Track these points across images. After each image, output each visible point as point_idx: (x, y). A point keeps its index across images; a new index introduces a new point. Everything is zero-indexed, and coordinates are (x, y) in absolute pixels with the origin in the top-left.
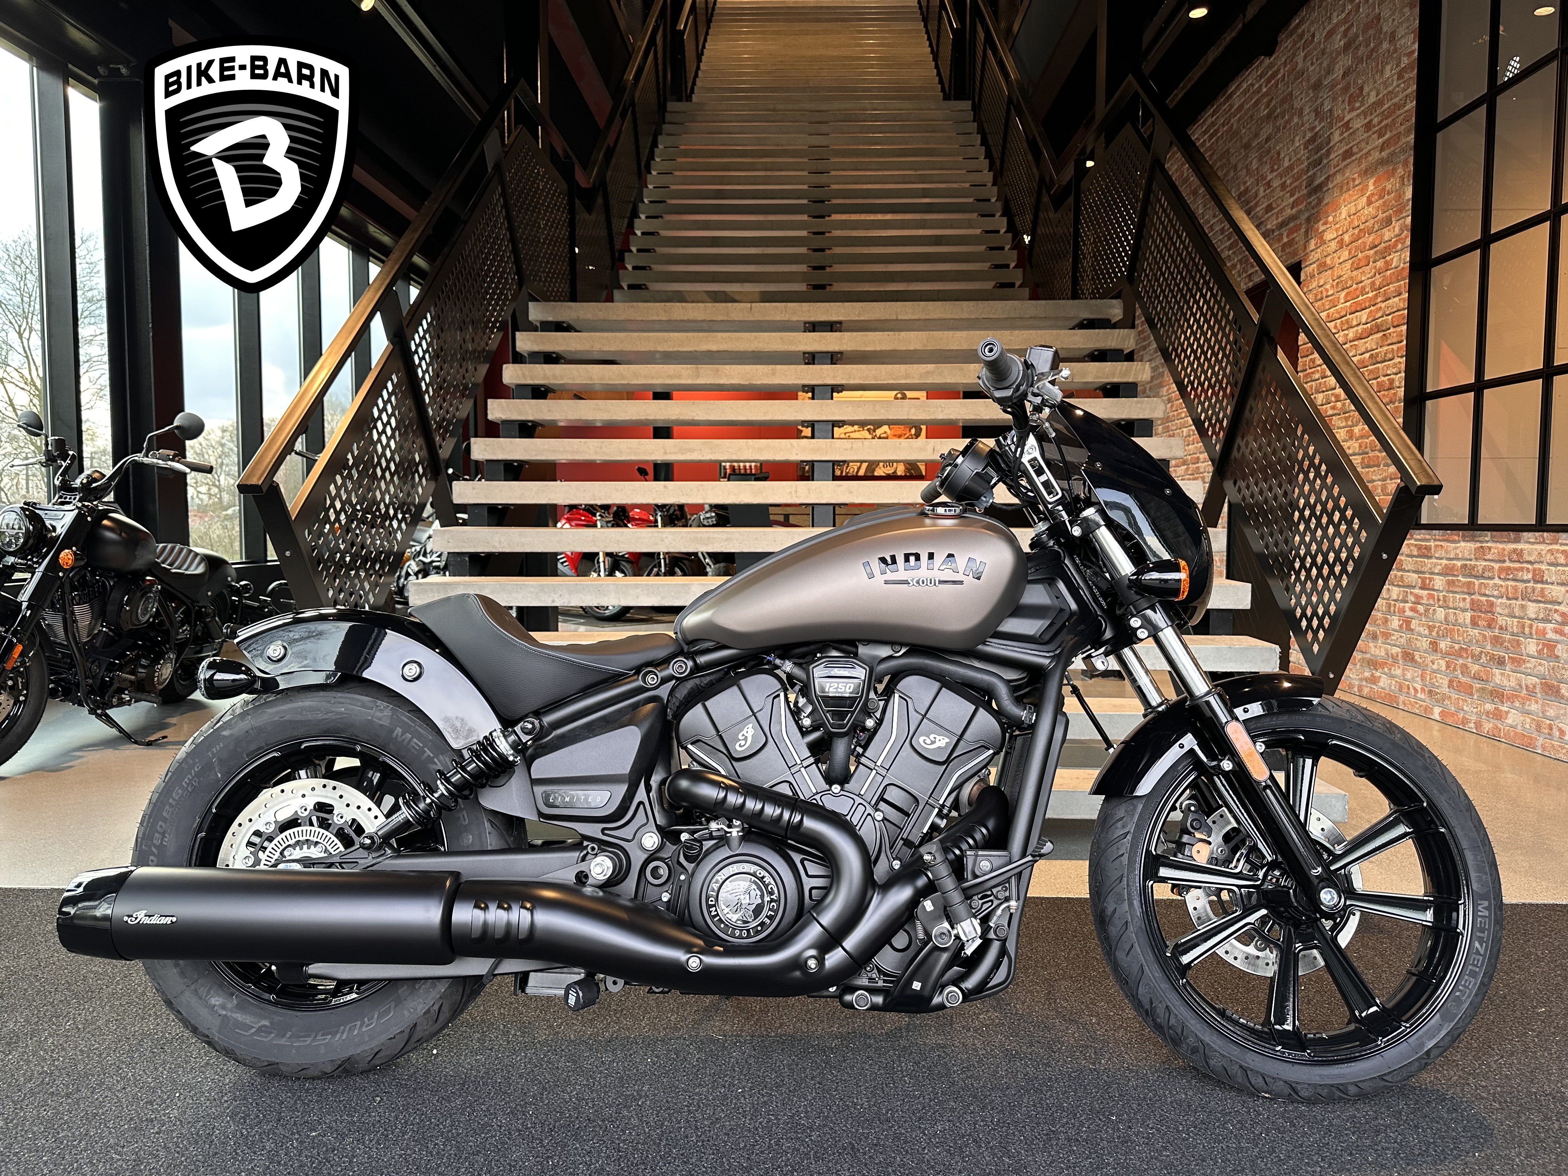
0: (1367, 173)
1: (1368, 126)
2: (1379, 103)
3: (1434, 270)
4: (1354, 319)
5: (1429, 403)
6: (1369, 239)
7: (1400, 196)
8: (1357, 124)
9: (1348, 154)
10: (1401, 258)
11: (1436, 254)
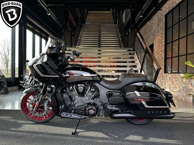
0: (160, 34)
1: (160, 29)
2: (161, 26)
3: (167, 45)
4: (159, 50)
5: (167, 59)
6: (160, 41)
7: (163, 36)
8: (159, 29)
9: (158, 32)
10: (164, 43)
11: (167, 43)
